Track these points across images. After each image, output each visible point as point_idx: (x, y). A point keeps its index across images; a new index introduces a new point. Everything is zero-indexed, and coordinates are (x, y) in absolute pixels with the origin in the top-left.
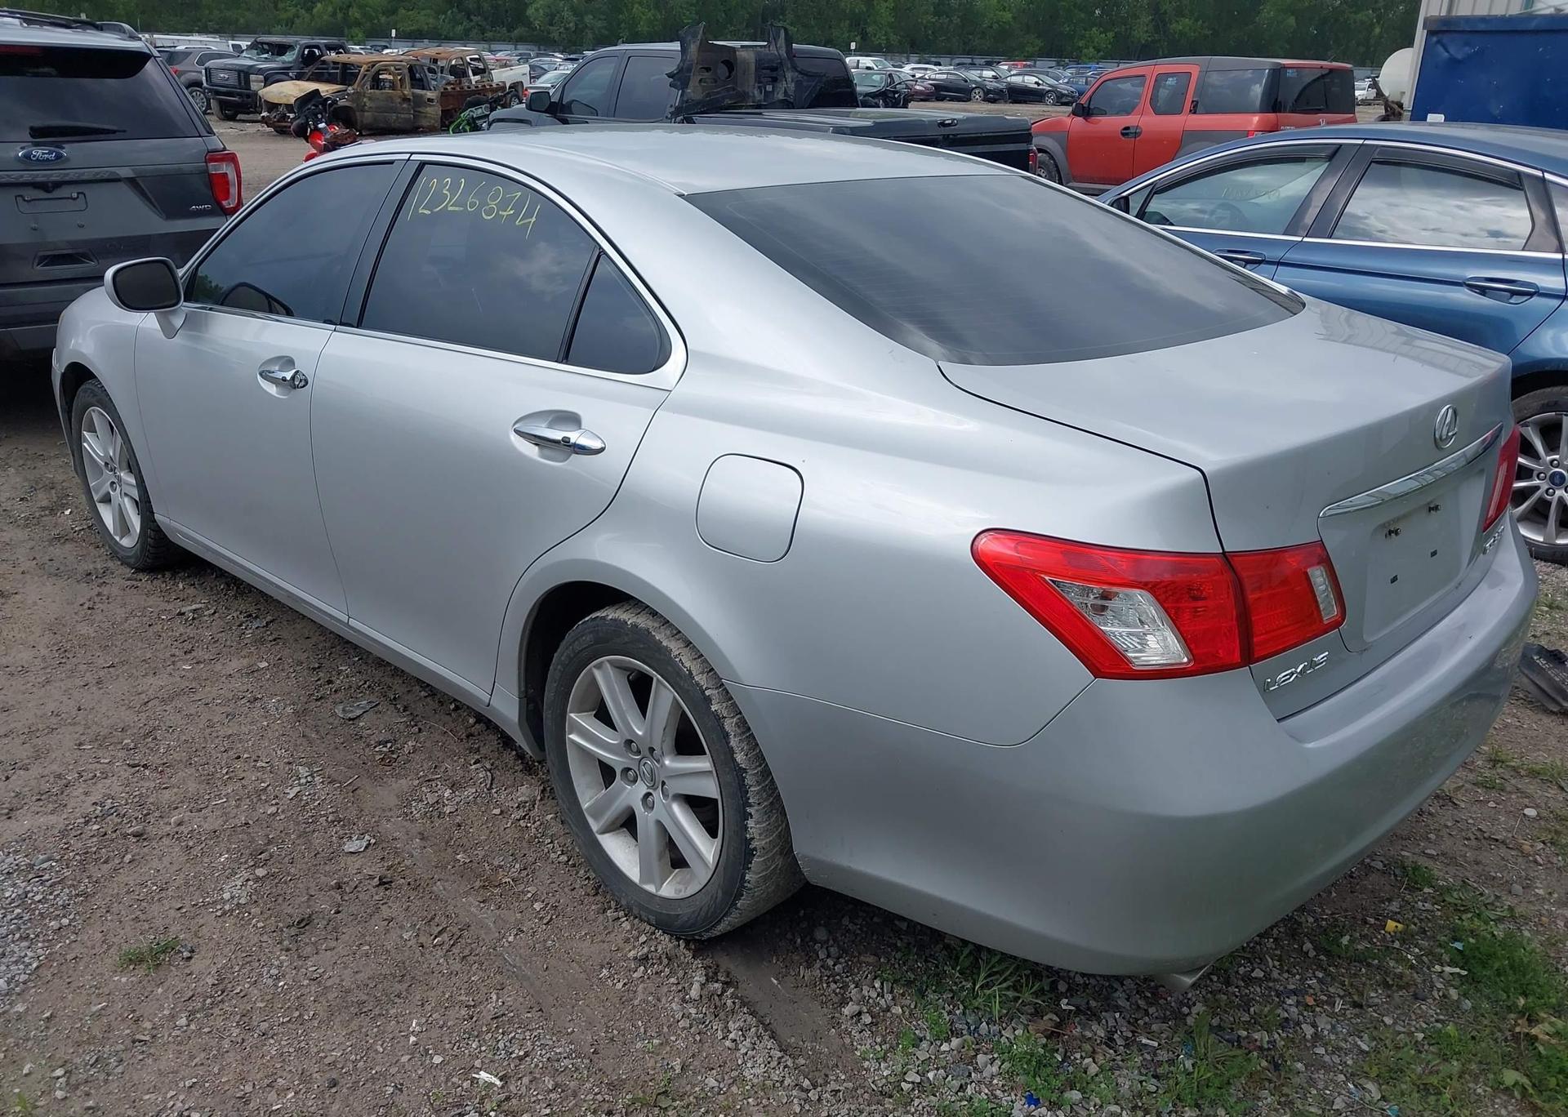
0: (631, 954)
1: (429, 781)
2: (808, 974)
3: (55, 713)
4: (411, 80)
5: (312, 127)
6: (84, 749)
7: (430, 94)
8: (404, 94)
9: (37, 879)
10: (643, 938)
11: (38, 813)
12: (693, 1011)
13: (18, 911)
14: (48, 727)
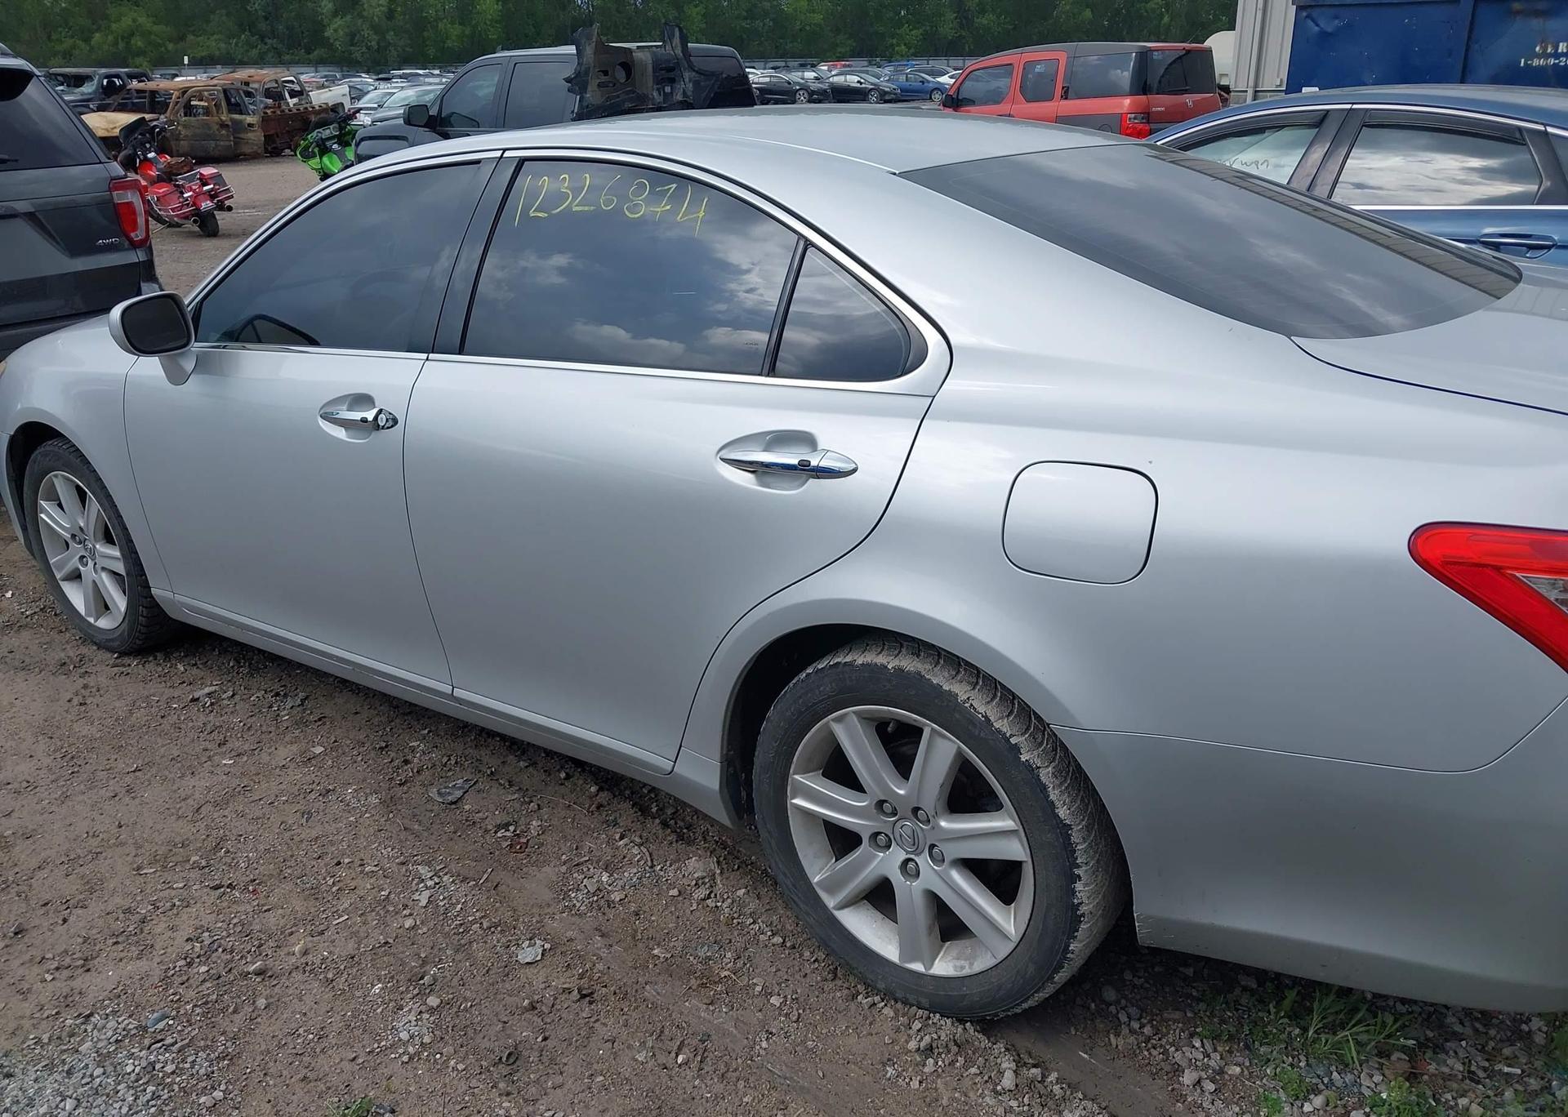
0: (912, 1045)
1: (577, 865)
2: (1121, 1042)
3: (91, 834)
4: (228, 105)
5: (142, 157)
6: (146, 874)
7: (249, 119)
8: (221, 120)
9: (159, 1045)
10: (917, 1025)
11: (121, 960)
12: (1014, 1103)
13: (151, 1089)
14: (91, 852)
